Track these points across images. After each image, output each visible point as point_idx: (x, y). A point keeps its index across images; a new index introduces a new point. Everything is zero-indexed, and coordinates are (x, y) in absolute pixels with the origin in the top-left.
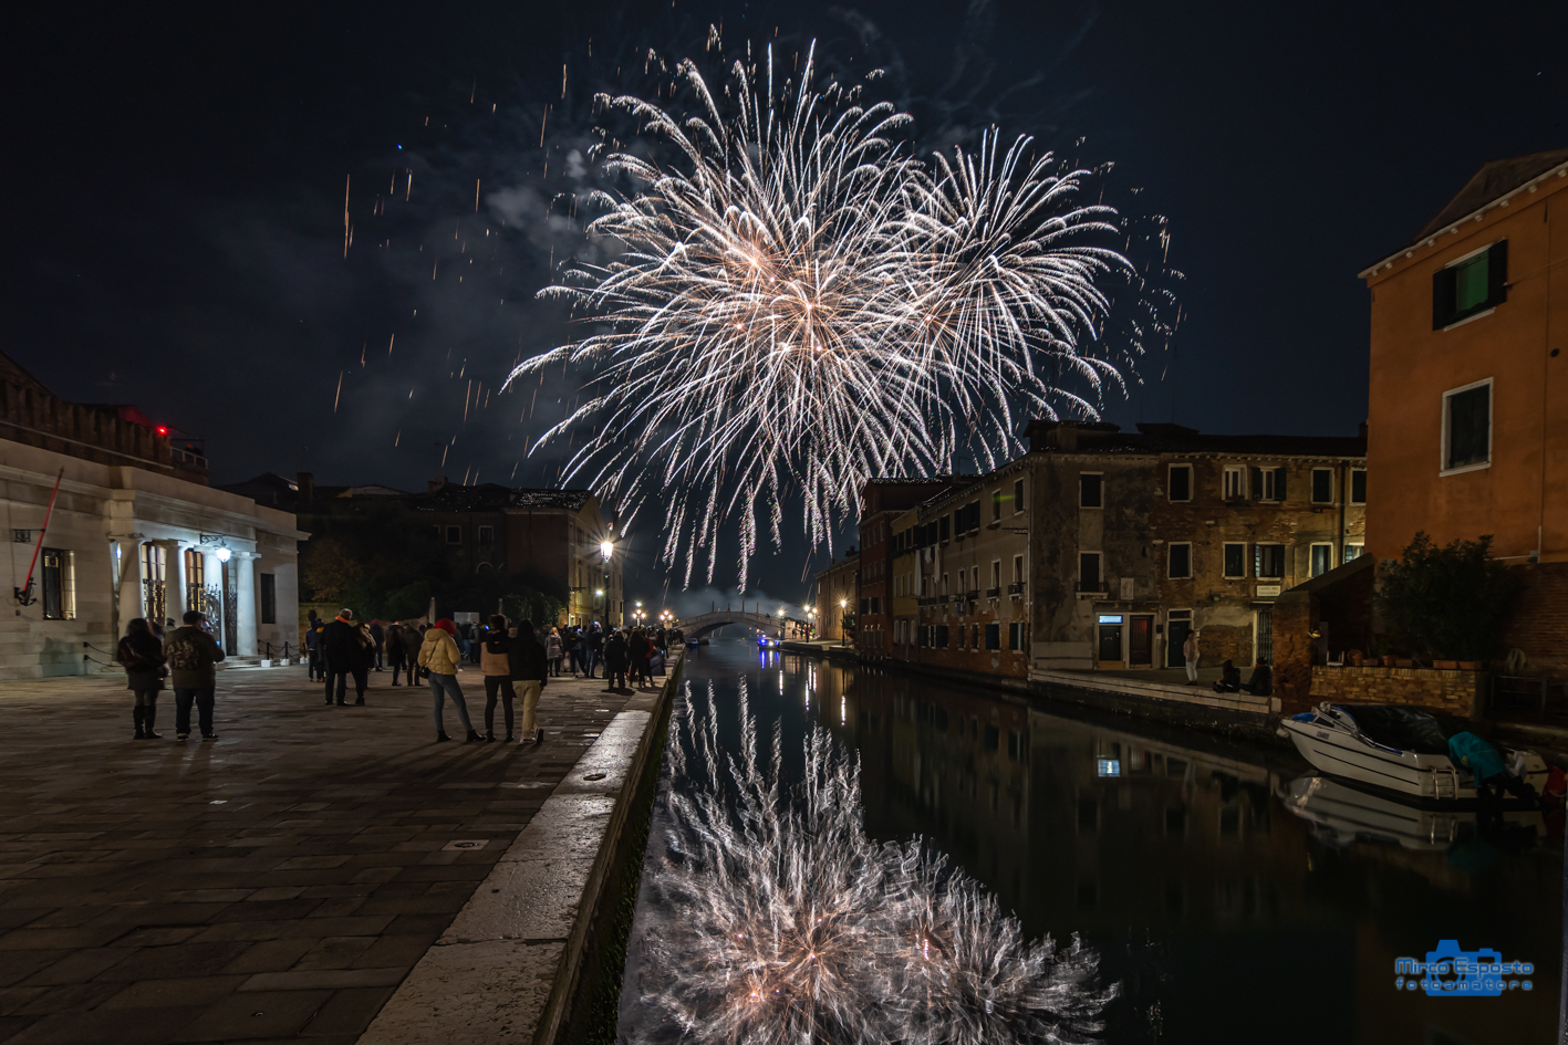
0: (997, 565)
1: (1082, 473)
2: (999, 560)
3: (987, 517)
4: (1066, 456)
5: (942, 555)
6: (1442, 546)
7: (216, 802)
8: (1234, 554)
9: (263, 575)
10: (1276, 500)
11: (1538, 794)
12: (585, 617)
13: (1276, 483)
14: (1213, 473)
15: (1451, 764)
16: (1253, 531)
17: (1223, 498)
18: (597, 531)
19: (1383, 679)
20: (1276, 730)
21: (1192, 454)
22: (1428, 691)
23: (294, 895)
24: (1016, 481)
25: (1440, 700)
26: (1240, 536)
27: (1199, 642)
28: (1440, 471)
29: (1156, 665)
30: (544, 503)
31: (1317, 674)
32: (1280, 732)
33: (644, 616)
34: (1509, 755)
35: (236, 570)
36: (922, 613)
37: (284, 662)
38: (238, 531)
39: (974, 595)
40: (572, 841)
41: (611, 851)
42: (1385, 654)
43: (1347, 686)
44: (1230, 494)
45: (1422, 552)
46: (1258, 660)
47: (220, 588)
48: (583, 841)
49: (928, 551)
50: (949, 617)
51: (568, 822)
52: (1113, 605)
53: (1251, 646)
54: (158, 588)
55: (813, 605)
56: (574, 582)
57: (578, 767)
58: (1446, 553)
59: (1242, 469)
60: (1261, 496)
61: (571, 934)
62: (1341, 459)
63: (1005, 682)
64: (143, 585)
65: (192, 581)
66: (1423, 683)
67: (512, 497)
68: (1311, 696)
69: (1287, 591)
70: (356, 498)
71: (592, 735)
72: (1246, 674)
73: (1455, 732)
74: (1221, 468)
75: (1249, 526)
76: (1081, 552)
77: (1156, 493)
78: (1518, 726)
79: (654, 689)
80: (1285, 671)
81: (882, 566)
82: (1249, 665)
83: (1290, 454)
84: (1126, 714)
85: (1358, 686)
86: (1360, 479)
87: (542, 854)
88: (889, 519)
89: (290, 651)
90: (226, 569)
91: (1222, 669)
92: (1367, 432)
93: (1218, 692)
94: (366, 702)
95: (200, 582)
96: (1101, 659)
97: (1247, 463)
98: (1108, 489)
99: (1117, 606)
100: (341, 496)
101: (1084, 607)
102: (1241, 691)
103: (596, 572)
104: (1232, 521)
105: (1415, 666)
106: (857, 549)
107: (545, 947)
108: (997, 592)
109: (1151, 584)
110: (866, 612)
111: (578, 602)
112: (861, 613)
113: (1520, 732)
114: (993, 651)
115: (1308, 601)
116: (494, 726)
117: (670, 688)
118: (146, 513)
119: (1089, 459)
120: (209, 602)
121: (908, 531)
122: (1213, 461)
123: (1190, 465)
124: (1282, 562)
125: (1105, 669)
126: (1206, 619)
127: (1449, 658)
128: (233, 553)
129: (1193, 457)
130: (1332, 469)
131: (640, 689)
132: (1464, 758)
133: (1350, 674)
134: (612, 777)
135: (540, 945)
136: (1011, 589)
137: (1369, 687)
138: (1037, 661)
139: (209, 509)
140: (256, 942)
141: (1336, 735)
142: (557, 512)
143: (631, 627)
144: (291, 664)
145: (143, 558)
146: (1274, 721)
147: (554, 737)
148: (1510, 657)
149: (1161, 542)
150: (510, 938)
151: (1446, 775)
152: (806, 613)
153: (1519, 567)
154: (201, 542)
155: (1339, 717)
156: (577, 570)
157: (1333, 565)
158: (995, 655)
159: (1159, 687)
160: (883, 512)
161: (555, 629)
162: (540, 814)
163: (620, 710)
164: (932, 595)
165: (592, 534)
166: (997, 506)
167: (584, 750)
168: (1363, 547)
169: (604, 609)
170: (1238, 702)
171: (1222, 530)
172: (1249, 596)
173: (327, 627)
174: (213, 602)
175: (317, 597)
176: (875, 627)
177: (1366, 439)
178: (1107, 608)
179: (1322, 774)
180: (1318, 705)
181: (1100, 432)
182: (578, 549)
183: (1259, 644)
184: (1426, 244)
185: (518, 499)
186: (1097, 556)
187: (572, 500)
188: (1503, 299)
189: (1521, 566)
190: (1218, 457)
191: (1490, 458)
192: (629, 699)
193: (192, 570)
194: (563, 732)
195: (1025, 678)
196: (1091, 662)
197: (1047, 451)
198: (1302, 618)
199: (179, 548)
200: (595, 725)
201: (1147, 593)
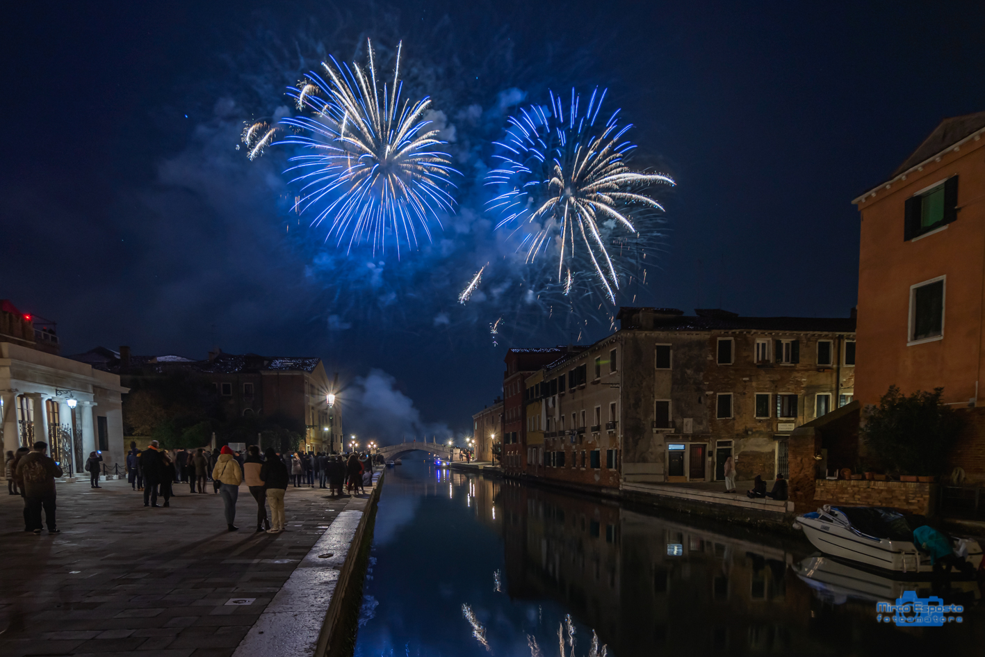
0: (598, 409)
1: (657, 344)
2: (600, 406)
3: (591, 375)
4: (646, 332)
5: (560, 402)
6: (908, 395)
7: (73, 572)
8: (762, 400)
9: (99, 417)
10: (792, 363)
11: (975, 569)
12: (317, 446)
13: (792, 351)
14: (746, 344)
15: (914, 548)
16: (776, 385)
17: (755, 362)
18: (324, 386)
19: (865, 489)
20: (792, 523)
21: (734, 331)
22: (896, 497)
23: (127, 635)
24: (611, 350)
25: (905, 503)
26: (766, 388)
27: (736, 463)
28: (907, 342)
29: (708, 479)
30: (288, 366)
31: (819, 485)
32: (795, 526)
33: (357, 445)
35: (81, 413)
36: (547, 443)
37: (115, 477)
38: (83, 388)
39: (582, 430)
40: (311, 599)
41: (338, 606)
42: (867, 471)
43: (840, 493)
44: (760, 359)
45: (894, 400)
46: (778, 476)
47: (70, 426)
48: (319, 599)
49: (551, 399)
50: (565, 446)
51: (308, 586)
52: (678, 437)
53: (773, 465)
54: (29, 426)
55: (472, 438)
56: (309, 422)
57: (314, 549)
58: (911, 400)
59: (768, 341)
60: (782, 360)
62: (838, 334)
63: (604, 491)
64: (19, 425)
65: (52, 422)
66: (893, 491)
68: (815, 501)
69: (799, 427)
70: (159, 363)
71: (323, 527)
72: (770, 486)
73: (917, 525)
74: (754, 340)
75: (773, 382)
76: (656, 400)
77: (708, 358)
78: (959, 522)
79: (364, 496)
80: (798, 483)
81: (519, 410)
82: (772, 479)
83: (802, 330)
84: (687, 513)
85: (848, 493)
87: (291, 608)
88: (524, 377)
89: (119, 470)
90: (75, 414)
91: (754, 481)
92: (856, 315)
93: (751, 498)
94: (171, 504)
95: (57, 422)
96: (670, 475)
97: (772, 337)
98: (675, 356)
99: (681, 438)
100: (150, 362)
101: (659, 438)
102: (766, 497)
103: (324, 415)
104: (761, 378)
105: (887, 480)
106: (502, 398)
108: (598, 428)
109: (705, 422)
110: (509, 443)
111: (312, 436)
112: (505, 443)
113: (961, 525)
114: (596, 469)
115: (814, 434)
117: (375, 495)
118: (19, 375)
119: (661, 334)
120: (63, 436)
121: (537, 386)
122: (748, 336)
123: (732, 338)
124: (796, 407)
125: (673, 482)
126: (743, 446)
127: (911, 474)
128: (78, 402)
129: (734, 333)
130: (832, 341)
131: (356, 496)
132: (924, 544)
133: (842, 485)
134: (337, 555)
136: (608, 426)
137: (855, 494)
138: (626, 476)
139: (62, 372)
141: (834, 528)
142: (297, 373)
143: (348, 453)
144: (120, 478)
145: (18, 406)
146: (790, 518)
147: (298, 528)
148: (954, 473)
149: (712, 393)
151: (911, 556)
152: (467, 443)
153: (961, 410)
154: (57, 394)
155: (836, 515)
156: (311, 413)
157: (832, 408)
158: (597, 472)
159: (710, 494)
160: (519, 373)
161: (296, 454)
162: (289, 581)
163: (342, 510)
164: (554, 431)
165: (320, 389)
166: (598, 368)
167: (318, 538)
168: (852, 396)
169: (330, 440)
170: (765, 504)
171: (754, 384)
172: (772, 430)
173: (143, 453)
174: (66, 436)
175: (136, 432)
176: (515, 453)
177: (856, 320)
178: (674, 439)
180: (821, 507)
181: (670, 315)
182: (311, 398)
183: (779, 464)
184: (900, 179)
185: (269, 364)
186: (668, 402)
187: (306, 364)
188: (954, 218)
189: (964, 409)
190: (752, 333)
191: (943, 332)
192: (348, 502)
193: (51, 414)
194: (304, 525)
195: (617, 488)
196: (663, 476)
197: (633, 329)
198: (809, 446)
199: (42, 398)
200: (325, 520)
201: (702, 429)
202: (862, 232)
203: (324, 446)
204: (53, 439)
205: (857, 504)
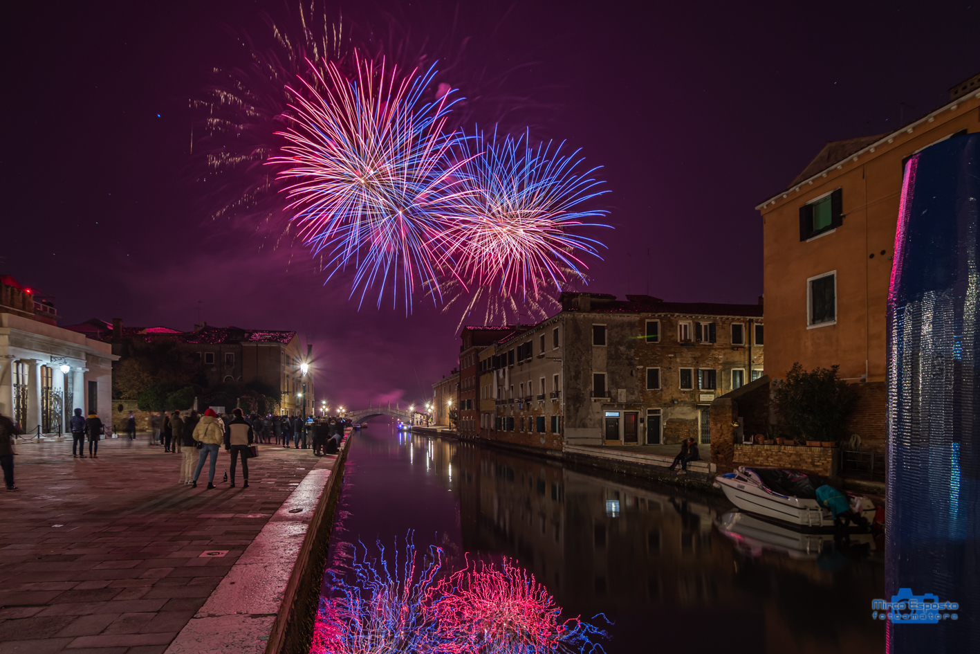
0: (543, 380)
1: (594, 324)
2: (544, 377)
3: (537, 350)
4: (584, 314)
5: (510, 374)
6: (809, 372)
7: (56, 526)
8: (686, 375)
9: (89, 382)
10: (710, 342)
11: (870, 523)
12: (291, 410)
13: (710, 332)
14: (672, 325)
15: (817, 505)
16: (697, 361)
17: (679, 341)
18: (298, 357)
19: (776, 452)
20: (713, 483)
21: (659, 314)
22: (804, 460)
23: (104, 585)
24: (554, 329)
25: (811, 466)
26: (689, 364)
27: (665, 429)
28: (807, 326)
29: (640, 442)
30: (266, 339)
31: (737, 449)
32: (715, 485)
33: (327, 410)
34: (852, 499)
35: (73, 378)
36: (498, 409)
38: (76, 354)
39: (529, 399)
40: (281, 551)
41: (306, 558)
42: (778, 437)
43: (755, 456)
44: (683, 338)
45: (798, 375)
47: (63, 390)
48: (288, 551)
49: (501, 371)
50: (514, 412)
51: (279, 539)
52: (614, 405)
53: (697, 431)
54: (23, 389)
55: (431, 404)
56: (284, 388)
57: (285, 504)
58: (812, 375)
59: (689, 323)
60: (701, 340)
61: (279, 611)
62: (748, 318)
63: (549, 453)
64: (13, 388)
65: (45, 385)
66: (801, 455)
67: (246, 335)
68: (734, 463)
69: (718, 398)
70: (148, 335)
71: (294, 484)
73: (820, 485)
74: (677, 322)
75: (695, 358)
76: (594, 373)
77: (638, 337)
78: (858, 482)
80: (718, 447)
81: (474, 380)
83: (718, 314)
84: (623, 473)
85: (762, 456)
86: (760, 330)
87: (262, 560)
88: (478, 351)
90: (67, 379)
91: (680, 445)
92: (763, 302)
95: (50, 386)
96: (607, 439)
97: (693, 320)
98: (609, 334)
99: (616, 406)
100: (140, 333)
101: (596, 406)
103: (297, 383)
104: (684, 355)
105: (795, 445)
106: (458, 370)
107: (263, 619)
108: (543, 397)
109: (636, 393)
110: (464, 409)
111: (287, 401)
112: (461, 409)
113: (859, 485)
114: (541, 433)
115: (731, 404)
116: (236, 478)
117: (343, 455)
118: (16, 343)
119: (597, 316)
120: (55, 398)
121: (489, 359)
122: (672, 318)
123: (658, 320)
124: (715, 380)
125: (610, 445)
126: (670, 414)
127: (815, 440)
128: (71, 368)
130: (743, 324)
131: (325, 456)
132: (825, 501)
133: (757, 449)
134: (306, 511)
135: (260, 618)
137: (768, 457)
138: (568, 440)
139: (57, 340)
140: (79, 616)
141: (749, 487)
142: (274, 345)
143: (319, 417)
145: (14, 370)
146: (711, 478)
147: (271, 485)
148: (851, 439)
149: (642, 367)
150: (241, 613)
151: (815, 512)
152: (427, 409)
153: (855, 385)
154: (51, 361)
155: (750, 475)
156: (286, 381)
157: (745, 382)
158: (542, 436)
159: (642, 456)
160: (473, 347)
162: (261, 534)
163: (312, 469)
164: (504, 399)
165: (295, 359)
166: (543, 344)
167: (289, 494)
168: (762, 372)
169: (302, 405)
171: (678, 360)
172: (695, 401)
174: (58, 399)
175: (123, 396)
176: (469, 418)
177: (762, 306)
178: (610, 407)
179: (741, 511)
180: (737, 468)
181: (604, 300)
182: (287, 367)
183: (702, 430)
184: (795, 190)
185: (249, 336)
186: (604, 375)
187: (283, 337)
188: (841, 224)
189: (856, 384)
190: (675, 316)
191: (836, 318)
192: (317, 461)
193: (45, 378)
194: (276, 482)
195: (561, 450)
196: (601, 440)
197: (573, 311)
198: (727, 415)
199: (37, 364)
200: (296, 478)
201: (634, 398)
202: (765, 233)
203: (297, 410)
204: (45, 401)
205: (770, 466)
